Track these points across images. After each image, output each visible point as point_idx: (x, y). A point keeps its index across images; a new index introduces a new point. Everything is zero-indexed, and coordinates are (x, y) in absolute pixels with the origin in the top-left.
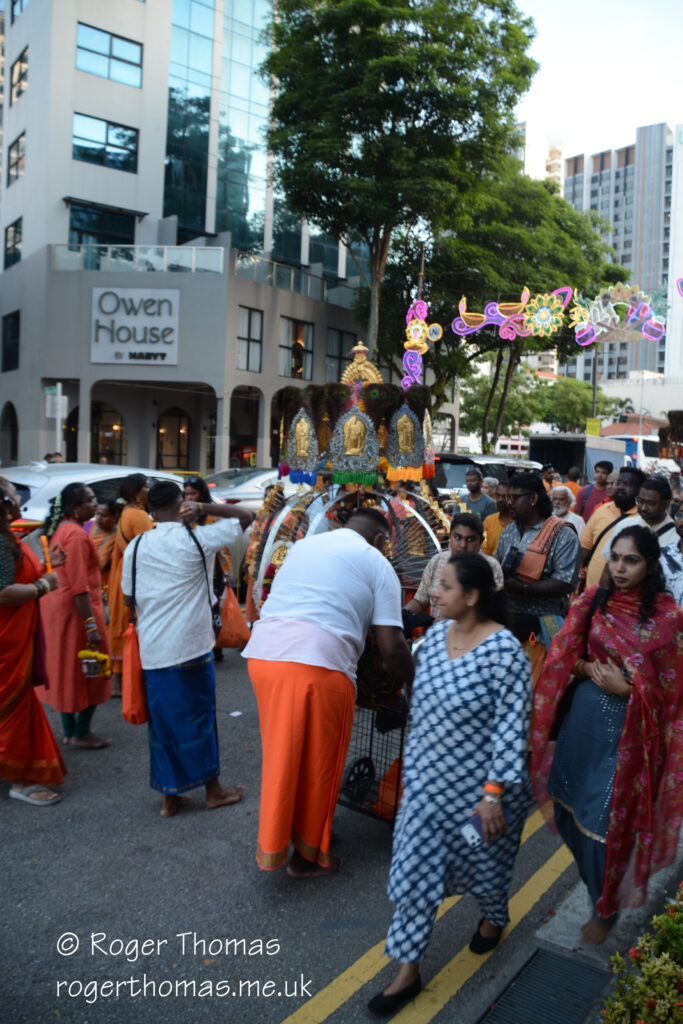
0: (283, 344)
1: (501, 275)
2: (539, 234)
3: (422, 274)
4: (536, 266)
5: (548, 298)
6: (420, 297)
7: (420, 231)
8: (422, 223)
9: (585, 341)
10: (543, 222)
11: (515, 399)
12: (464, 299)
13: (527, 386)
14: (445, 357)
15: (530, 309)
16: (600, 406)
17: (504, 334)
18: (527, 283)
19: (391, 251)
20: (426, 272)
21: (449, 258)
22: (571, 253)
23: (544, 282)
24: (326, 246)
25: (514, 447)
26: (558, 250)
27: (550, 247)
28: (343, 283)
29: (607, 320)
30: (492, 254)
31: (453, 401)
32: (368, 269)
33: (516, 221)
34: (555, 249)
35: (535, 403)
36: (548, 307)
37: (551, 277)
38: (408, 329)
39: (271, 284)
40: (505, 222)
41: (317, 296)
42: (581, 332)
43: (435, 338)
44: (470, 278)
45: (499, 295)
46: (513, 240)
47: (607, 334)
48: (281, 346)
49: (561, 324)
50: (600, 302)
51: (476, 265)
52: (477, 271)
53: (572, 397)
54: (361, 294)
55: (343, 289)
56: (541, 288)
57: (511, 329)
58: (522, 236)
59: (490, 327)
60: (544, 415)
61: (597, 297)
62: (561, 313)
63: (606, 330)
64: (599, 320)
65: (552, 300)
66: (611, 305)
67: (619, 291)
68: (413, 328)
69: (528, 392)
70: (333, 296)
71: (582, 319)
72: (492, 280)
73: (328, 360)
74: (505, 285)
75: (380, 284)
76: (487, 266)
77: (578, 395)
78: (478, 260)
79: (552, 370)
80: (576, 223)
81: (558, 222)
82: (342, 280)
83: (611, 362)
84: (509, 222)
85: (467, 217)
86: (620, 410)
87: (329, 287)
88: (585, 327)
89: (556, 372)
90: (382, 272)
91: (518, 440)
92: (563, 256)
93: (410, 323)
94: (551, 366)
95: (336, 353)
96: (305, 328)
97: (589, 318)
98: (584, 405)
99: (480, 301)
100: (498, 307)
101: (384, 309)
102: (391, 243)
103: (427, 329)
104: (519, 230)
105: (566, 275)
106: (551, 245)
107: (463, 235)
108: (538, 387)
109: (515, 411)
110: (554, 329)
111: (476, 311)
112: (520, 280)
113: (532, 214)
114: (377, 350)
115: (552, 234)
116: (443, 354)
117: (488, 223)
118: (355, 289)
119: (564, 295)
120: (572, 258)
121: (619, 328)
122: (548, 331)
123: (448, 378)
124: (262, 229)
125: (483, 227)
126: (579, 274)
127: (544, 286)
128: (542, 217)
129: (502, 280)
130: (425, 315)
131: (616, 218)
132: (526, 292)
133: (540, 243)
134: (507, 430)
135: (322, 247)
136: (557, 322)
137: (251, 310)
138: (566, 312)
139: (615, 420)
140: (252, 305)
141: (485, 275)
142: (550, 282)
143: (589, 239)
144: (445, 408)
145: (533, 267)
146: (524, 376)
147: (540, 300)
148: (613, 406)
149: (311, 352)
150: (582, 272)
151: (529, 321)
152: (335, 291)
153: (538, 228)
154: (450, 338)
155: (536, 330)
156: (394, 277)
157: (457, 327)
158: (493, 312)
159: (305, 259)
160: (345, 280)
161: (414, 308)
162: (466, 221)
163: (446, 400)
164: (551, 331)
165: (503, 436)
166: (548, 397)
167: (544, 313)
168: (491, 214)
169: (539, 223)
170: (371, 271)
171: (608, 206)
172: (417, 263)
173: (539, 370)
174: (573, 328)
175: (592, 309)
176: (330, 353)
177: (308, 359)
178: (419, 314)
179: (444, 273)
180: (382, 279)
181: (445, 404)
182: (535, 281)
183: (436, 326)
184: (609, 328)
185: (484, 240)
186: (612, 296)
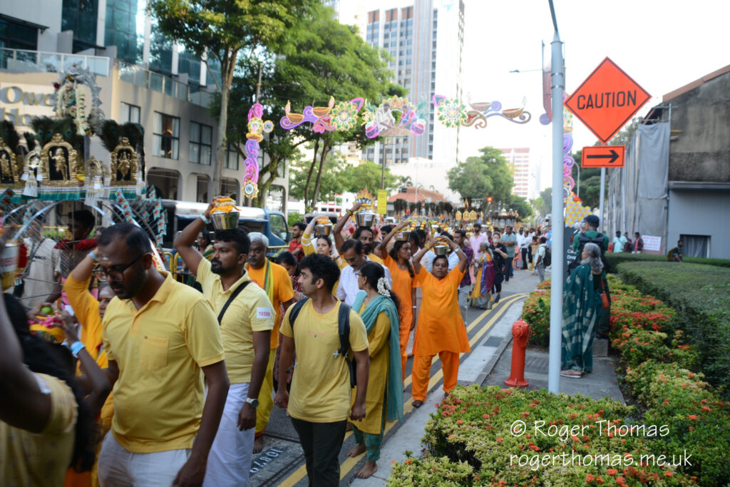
0: (156, 132)
1: (316, 87)
2: (343, 60)
3: (260, 84)
4: (341, 83)
5: (347, 104)
6: (258, 102)
7: (258, 54)
8: (260, 48)
9: (372, 135)
10: (346, 52)
11: (330, 176)
12: (289, 103)
13: (339, 168)
14: (276, 144)
15: (335, 112)
16: (388, 181)
17: (316, 129)
18: (334, 94)
19: (237, 67)
20: (262, 83)
21: (279, 74)
22: (366, 75)
23: (346, 94)
24: (192, 62)
25: (331, 210)
26: (356, 72)
27: (351, 70)
28: (203, 89)
29: (387, 121)
30: (310, 72)
31: (284, 177)
32: (220, 80)
33: (327, 51)
34: (353, 71)
35: (345, 179)
36: (347, 111)
37: (351, 91)
38: (249, 123)
39: (147, 87)
40: (319, 51)
41: (183, 98)
42: (370, 128)
43: (269, 131)
44: (294, 89)
45: (314, 102)
46: (325, 63)
47: (387, 130)
48: (154, 134)
49: (356, 122)
50: (383, 108)
51: (298, 80)
52: (298, 84)
53: (369, 174)
54: (216, 98)
55: (203, 93)
56: (344, 98)
57: (321, 125)
58: (330, 61)
59: (307, 123)
60: (351, 188)
61: (380, 105)
62: (356, 115)
63: (386, 128)
64: (382, 121)
65: (350, 106)
66: (390, 111)
67: (395, 101)
68: (253, 123)
69: (339, 171)
70: (195, 98)
71: (370, 120)
72: (309, 91)
73: (191, 145)
74: (318, 95)
75: (229, 91)
76: (306, 81)
77: (373, 173)
78: (300, 77)
79: (358, 156)
80: (369, 54)
81: (357, 54)
82: (203, 87)
83: (397, 151)
84: (323, 51)
85: (291, 46)
86: (403, 184)
87: (192, 91)
88: (372, 126)
89: (360, 158)
90: (230, 81)
91: (334, 205)
92: (359, 76)
93: (250, 120)
94: (357, 153)
95: (196, 140)
96: (174, 121)
97: (376, 119)
98: (377, 180)
99: (301, 106)
100: (312, 110)
101: (231, 109)
102: (237, 62)
103: (263, 124)
104: (329, 57)
105: (362, 90)
106: (351, 69)
107: (290, 59)
108: (347, 168)
109: (331, 184)
110: (351, 126)
111: (298, 113)
112: (329, 92)
113: (338, 46)
114: (226, 139)
115: (353, 61)
116: (274, 142)
117: (308, 51)
118: (211, 94)
119: (358, 103)
120: (366, 78)
121: (395, 127)
122: (347, 127)
123: (279, 160)
124: (142, 47)
125: (304, 54)
126: (371, 90)
127: (346, 97)
128: (346, 49)
129: (317, 91)
130: (262, 114)
131: (401, 54)
132: (332, 101)
133: (344, 67)
134: (325, 198)
135: (188, 63)
136: (353, 121)
137: (131, 106)
138: (360, 115)
139: (399, 191)
140: (132, 103)
141: (305, 88)
142: (350, 94)
143: (379, 66)
144: (277, 181)
145: (339, 83)
146: (337, 160)
147: (341, 106)
148: (398, 181)
149: (178, 139)
150: (373, 88)
151: (334, 120)
152: (197, 95)
153: (343, 56)
154: (279, 131)
155: (338, 127)
156: (240, 86)
157: (284, 122)
158: (309, 113)
159: (175, 70)
160: (205, 87)
161: (254, 109)
162: (291, 49)
163: (278, 176)
164: (349, 127)
165: (322, 202)
166: (353, 175)
167: (344, 116)
168: (309, 45)
169: (344, 53)
170: (223, 82)
171: (395, 45)
172: (257, 77)
173: (349, 156)
174: (364, 126)
175: (377, 112)
176: (192, 140)
177: (175, 144)
178: (257, 112)
179: (275, 84)
180: (231, 87)
181: (277, 178)
182: (340, 93)
183: (269, 122)
184: (389, 127)
185: (304, 63)
186: (390, 105)
